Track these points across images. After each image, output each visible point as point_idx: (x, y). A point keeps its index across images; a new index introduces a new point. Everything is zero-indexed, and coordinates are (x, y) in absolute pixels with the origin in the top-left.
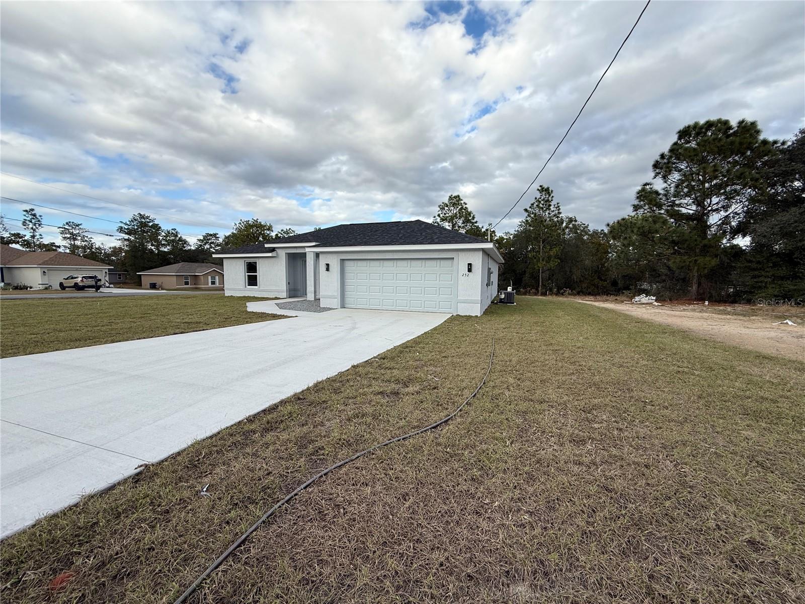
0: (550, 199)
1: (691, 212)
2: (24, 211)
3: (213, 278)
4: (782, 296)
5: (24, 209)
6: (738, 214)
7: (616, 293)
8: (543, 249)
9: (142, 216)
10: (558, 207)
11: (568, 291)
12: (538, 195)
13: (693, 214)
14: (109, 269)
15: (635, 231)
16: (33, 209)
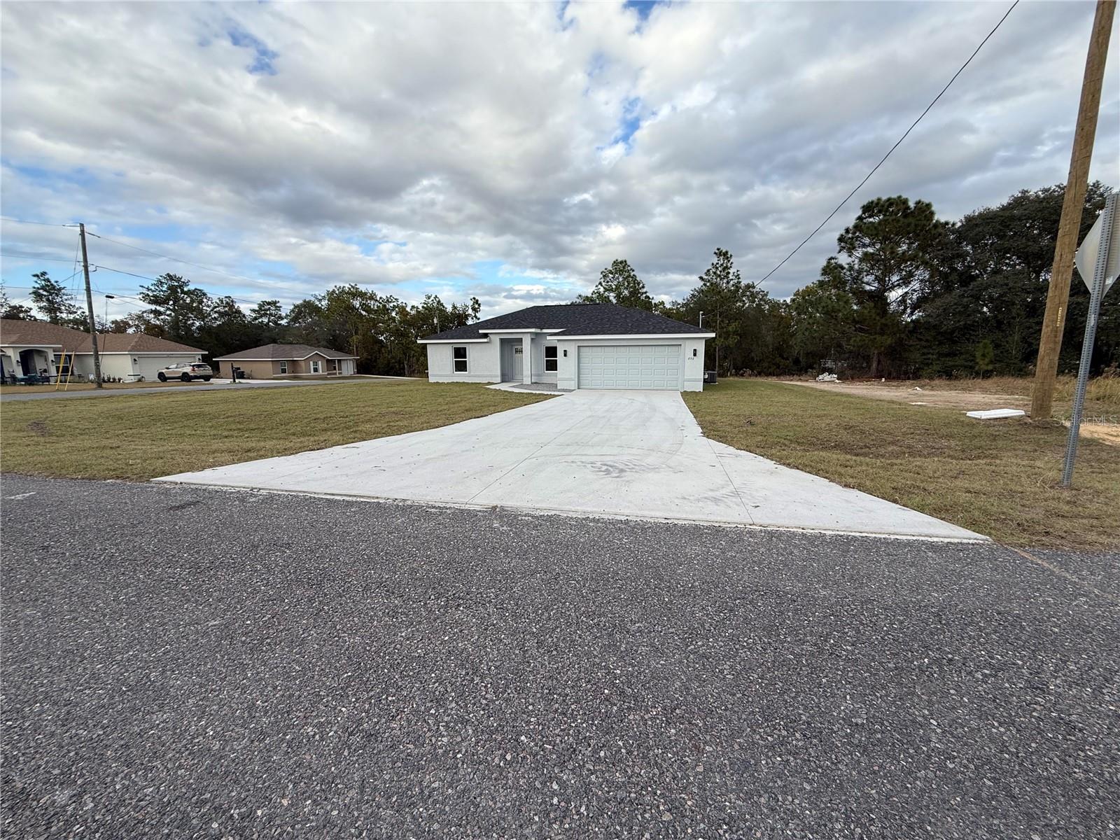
0: (729, 265)
1: (874, 288)
2: (34, 276)
3: (316, 363)
4: (943, 372)
5: (35, 273)
6: (916, 291)
7: (799, 373)
8: (720, 324)
9: (170, 277)
10: (738, 275)
11: (749, 372)
12: (715, 260)
13: (875, 290)
14: (202, 355)
15: (820, 310)
16: (45, 273)
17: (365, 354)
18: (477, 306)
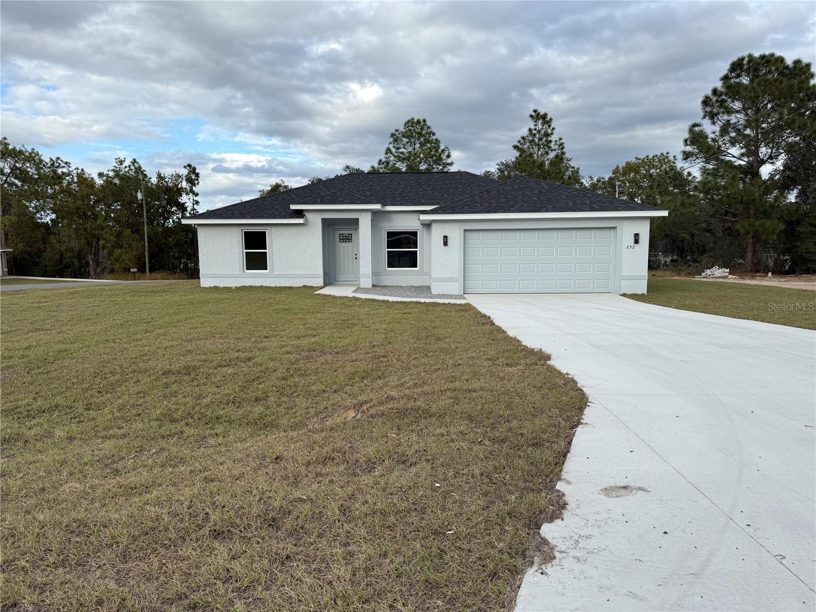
0: (549, 131)
10: (561, 144)
12: (531, 125)
17: (21, 246)
18: (193, 177)
